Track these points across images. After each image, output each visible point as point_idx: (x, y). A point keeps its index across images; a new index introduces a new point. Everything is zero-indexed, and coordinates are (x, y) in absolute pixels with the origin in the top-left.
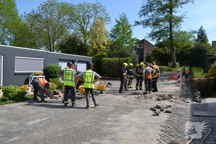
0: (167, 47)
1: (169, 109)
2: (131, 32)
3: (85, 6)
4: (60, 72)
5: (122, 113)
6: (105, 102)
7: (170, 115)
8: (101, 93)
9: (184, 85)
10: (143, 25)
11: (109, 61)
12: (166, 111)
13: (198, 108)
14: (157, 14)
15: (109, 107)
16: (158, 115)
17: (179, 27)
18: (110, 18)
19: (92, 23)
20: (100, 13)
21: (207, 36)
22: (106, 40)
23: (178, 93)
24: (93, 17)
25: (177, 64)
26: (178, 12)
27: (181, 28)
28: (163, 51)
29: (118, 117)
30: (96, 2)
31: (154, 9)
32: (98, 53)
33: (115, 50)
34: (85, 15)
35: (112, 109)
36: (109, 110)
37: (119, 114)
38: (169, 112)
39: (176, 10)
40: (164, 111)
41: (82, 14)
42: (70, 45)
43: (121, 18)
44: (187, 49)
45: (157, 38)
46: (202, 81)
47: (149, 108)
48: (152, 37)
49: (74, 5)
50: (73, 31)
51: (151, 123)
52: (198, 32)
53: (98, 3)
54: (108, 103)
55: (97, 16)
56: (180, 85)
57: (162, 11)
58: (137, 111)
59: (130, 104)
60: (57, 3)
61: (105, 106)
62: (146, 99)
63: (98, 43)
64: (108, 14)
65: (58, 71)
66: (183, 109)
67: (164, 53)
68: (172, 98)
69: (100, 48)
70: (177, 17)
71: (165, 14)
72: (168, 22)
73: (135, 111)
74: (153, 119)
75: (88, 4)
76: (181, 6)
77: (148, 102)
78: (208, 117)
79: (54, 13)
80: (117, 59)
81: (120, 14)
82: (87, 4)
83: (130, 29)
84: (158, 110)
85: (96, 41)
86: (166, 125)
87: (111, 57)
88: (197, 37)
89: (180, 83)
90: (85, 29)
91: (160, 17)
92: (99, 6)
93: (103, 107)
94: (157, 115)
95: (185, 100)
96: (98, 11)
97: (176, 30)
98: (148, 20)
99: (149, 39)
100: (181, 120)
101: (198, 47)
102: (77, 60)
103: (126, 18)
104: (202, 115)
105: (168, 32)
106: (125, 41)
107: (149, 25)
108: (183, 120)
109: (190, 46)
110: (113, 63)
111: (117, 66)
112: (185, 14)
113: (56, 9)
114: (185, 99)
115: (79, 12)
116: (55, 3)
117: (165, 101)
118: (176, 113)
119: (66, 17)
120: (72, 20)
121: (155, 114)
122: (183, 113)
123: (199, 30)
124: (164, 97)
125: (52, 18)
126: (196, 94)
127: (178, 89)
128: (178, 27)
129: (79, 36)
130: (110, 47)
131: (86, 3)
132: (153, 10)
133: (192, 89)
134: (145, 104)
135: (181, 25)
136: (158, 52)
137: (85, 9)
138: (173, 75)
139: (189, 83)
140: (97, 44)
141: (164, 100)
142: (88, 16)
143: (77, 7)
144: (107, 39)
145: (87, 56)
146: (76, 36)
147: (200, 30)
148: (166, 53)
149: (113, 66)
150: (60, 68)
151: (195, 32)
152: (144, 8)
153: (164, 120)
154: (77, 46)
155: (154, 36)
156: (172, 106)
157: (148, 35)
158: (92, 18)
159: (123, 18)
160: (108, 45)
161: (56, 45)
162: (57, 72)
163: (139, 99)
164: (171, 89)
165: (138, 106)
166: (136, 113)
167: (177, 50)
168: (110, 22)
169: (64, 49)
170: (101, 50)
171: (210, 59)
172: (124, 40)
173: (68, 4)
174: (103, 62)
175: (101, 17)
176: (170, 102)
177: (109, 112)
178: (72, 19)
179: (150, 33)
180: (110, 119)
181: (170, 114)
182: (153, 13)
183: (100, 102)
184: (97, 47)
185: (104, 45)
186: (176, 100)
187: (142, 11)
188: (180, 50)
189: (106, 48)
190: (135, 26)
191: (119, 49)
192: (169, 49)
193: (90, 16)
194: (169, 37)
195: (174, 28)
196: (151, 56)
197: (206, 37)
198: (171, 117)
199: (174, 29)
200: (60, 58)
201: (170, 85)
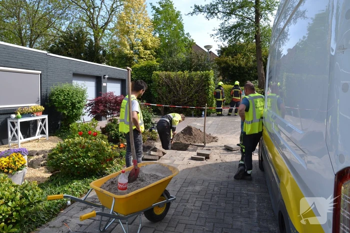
10: (206, 13)
11: (168, 78)
22: (149, 37)
67: (237, 65)
102: (107, 77)
110: (178, 82)
111: (186, 88)
136: (226, 62)
140: (132, 46)
149: (178, 89)
157: (216, 32)
160: (152, 48)
174: (155, 81)
179: (220, 28)
184: (131, 51)
185: (145, 46)
189: (150, 54)
190: (192, 14)
200: (75, 70)
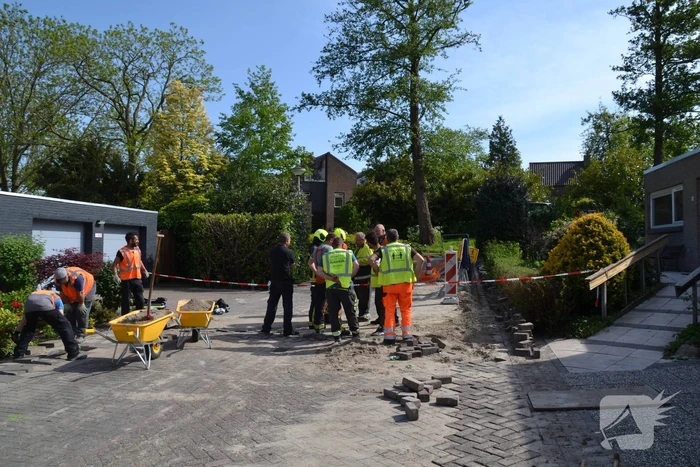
0: (402, 177)
1: (446, 392)
2: (286, 129)
3: (132, 37)
4: (37, 266)
5: (280, 420)
6: (213, 374)
7: (457, 413)
8: (195, 338)
9: (467, 298)
10: (326, 107)
11: (217, 224)
12: (438, 399)
13: (537, 380)
14: (371, 74)
15: (231, 397)
16: (415, 418)
17: (440, 116)
18: (217, 81)
19: (156, 97)
20: (183, 62)
21: (516, 147)
22: (205, 153)
23: (457, 329)
24: (159, 76)
25: (436, 231)
26: (434, 70)
27: (444, 119)
28: (390, 193)
29: (270, 440)
30: (172, 27)
31: (361, 57)
32: (176, 198)
33: (236, 187)
34: (130, 67)
35: (242, 402)
36: (229, 411)
37: (271, 423)
38: (451, 403)
39: (430, 63)
40: (433, 400)
41: (120, 64)
42: (77, 169)
43: (252, 85)
44: (464, 186)
45: (371, 152)
46: (533, 285)
47: (374, 392)
48: (355, 148)
49: (92, 29)
50: (87, 120)
51: (397, 452)
52: (490, 133)
53: (178, 29)
54: (224, 380)
55: (172, 74)
56: (456, 299)
57: (388, 63)
58: (334, 404)
59: (307, 380)
60: (27, 19)
61: (212, 393)
62: (358, 357)
63: (179, 162)
64: (212, 68)
65: (27, 263)
66: (492, 386)
67: (394, 198)
68: (443, 346)
69: (186, 181)
70: (432, 86)
71: (396, 76)
72: (405, 100)
73: (326, 405)
74: (399, 435)
75: (143, 31)
76: (442, 52)
77: (367, 365)
78: (581, 412)
79: (15, 55)
80: (244, 217)
81: (249, 71)
82: (140, 30)
83: (284, 120)
84: (411, 399)
85: (170, 158)
86: (454, 458)
87: (224, 212)
88: (488, 149)
89: (454, 292)
90: (131, 115)
91: (380, 82)
92: (181, 38)
93: (207, 396)
94: (411, 416)
95: (488, 351)
96: (179, 56)
97: (430, 126)
98: (342, 92)
99: (347, 154)
100: (500, 434)
101: (499, 180)
102: (102, 223)
103: (271, 81)
104: (562, 406)
105: (405, 132)
106: (268, 157)
107: (346, 106)
108: (507, 432)
109: (470, 175)
110: (232, 230)
111: (243, 243)
112: (456, 77)
113: (26, 42)
114: (487, 348)
115: (109, 56)
116: (22, 21)
117: (424, 359)
118: (474, 406)
119: (64, 71)
120: (86, 82)
121: (403, 413)
122: (496, 402)
123: (495, 129)
124: (419, 346)
125: (10, 70)
126: (521, 328)
127: (452, 312)
128: (435, 115)
129: (111, 141)
130: (216, 177)
131: (135, 28)
132: (360, 61)
133: (498, 311)
134: (358, 375)
135: (444, 110)
136: (375, 193)
137: (133, 48)
138: (428, 268)
139: (481, 293)
140: (175, 168)
141: (418, 355)
142: (142, 71)
143: (103, 39)
144: (209, 151)
145: (139, 207)
146: (100, 139)
147: (497, 128)
148: (399, 197)
149: (232, 243)
150: (39, 249)
151: (481, 134)
152: (329, 51)
153: (441, 439)
154: (104, 174)
155: (360, 143)
156: (453, 379)
157: (342, 141)
158: (155, 78)
159: (260, 82)
160: (211, 170)
161: (26, 168)
162: (25, 268)
163: (335, 359)
164: (430, 314)
165: (336, 386)
166: (332, 415)
167: (432, 189)
168: (219, 95)
169: (56, 181)
170: (187, 188)
171: (533, 216)
172: (265, 153)
173: (72, 25)
174: (196, 229)
175: (187, 77)
176: (441, 361)
177: (232, 417)
178: (86, 78)
179: (350, 133)
180: (237, 448)
181: (453, 409)
182: (357, 69)
183: (193, 375)
184: (174, 176)
185: (198, 168)
186: (458, 354)
187: (325, 61)
188: (441, 189)
189: (205, 182)
190: (300, 109)
191: (250, 184)
192: (408, 184)
193: (151, 71)
194: (408, 146)
195: (423, 118)
196: (352, 209)
197: (514, 149)
198: (462, 422)
199: (424, 122)
200: (36, 214)
201: (424, 299)
